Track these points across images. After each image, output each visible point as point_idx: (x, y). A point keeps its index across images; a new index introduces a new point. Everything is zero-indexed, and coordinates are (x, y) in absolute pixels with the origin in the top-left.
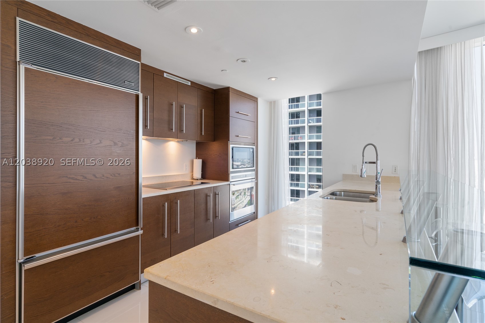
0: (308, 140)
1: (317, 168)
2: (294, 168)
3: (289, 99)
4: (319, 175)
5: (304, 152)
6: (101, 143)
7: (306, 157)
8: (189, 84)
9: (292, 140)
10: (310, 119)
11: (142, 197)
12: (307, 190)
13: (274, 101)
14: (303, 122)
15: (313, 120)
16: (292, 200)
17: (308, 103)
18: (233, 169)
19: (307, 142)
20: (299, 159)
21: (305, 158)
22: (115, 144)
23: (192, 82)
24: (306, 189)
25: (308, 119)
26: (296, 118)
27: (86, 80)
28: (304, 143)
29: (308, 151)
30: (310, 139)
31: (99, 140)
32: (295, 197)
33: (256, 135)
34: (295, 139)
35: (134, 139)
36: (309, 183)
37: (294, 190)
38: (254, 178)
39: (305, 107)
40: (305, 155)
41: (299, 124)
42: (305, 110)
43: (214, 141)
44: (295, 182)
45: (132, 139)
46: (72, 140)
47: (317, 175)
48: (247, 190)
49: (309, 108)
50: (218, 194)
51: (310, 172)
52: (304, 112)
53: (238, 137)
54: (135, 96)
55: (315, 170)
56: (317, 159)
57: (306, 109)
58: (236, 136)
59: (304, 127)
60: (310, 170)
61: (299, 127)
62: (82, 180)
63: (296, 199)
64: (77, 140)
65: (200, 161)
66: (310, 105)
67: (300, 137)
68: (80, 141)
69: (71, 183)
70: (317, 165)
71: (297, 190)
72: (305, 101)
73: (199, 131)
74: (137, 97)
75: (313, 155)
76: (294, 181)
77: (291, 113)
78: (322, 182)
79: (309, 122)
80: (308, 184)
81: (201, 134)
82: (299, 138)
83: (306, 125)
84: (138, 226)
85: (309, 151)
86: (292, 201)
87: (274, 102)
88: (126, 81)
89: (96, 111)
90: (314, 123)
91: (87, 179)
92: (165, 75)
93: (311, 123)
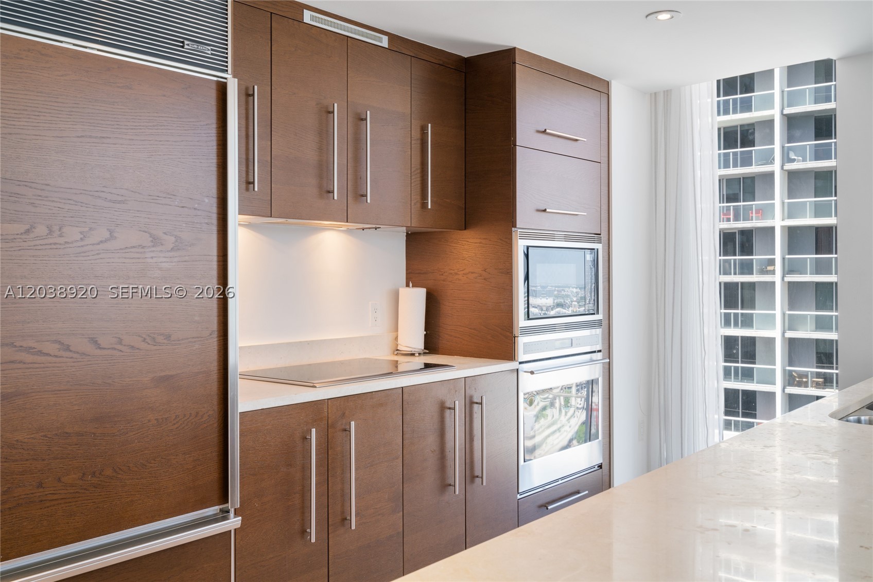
0: (783, 220)
1: (817, 316)
2: (736, 315)
3: (718, 82)
4: (825, 341)
5: (772, 262)
6: (112, 237)
7: (777, 278)
8: (385, 42)
9: (728, 220)
10: (790, 149)
11: (240, 411)
12: (784, 391)
13: (664, 91)
14: (768, 158)
15: (801, 152)
16: (728, 425)
17: (783, 92)
18: (528, 318)
19: (783, 227)
20: (752, 286)
21: (773, 283)
22: (156, 241)
23: (392, 37)
24: (777, 388)
25: (783, 147)
26: (741, 147)
27: (68, 43)
28: (772, 229)
29: (784, 259)
30: (790, 216)
31: (108, 229)
32: (739, 416)
33: (605, 207)
34: (737, 218)
35: (212, 224)
36: (788, 368)
37: (736, 391)
38: (600, 351)
39: (773, 108)
40: (773, 272)
41: (751, 165)
42: (773, 116)
43: (465, 229)
44: (740, 365)
45: (207, 224)
46: (27, 232)
47: (817, 341)
48: (574, 390)
49: (788, 111)
50: (481, 404)
51: (791, 328)
52: (770, 123)
53: (543, 213)
54: (214, 86)
55: (811, 324)
56: (818, 284)
57: (775, 113)
58: (538, 210)
59: (771, 175)
60: (791, 323)
61: (754, 177)
62: (56, 356)
63: (743, 422)
64: (41, 230)
65: (421, 293)
66: (791, 99)
67: (757, 212)
68: (51, 232)
69: (24, 363)
70: (818, 308)
71: (745, 393)
72: (773, 88)
73: (417, 197)
74: (222, 89)
75: (802, 272)
76: (738, 362)
77: (724, 128)
78: (835, 365)
79: (786, 159)
80: (784, 371)
81: (424, 205)
82: (754, 215)
83: (776, 167)
84: (228, 502)
85: (787, 256)
86: (731, 430)
87: (667, 93)
88: (186, 42)
89: (96, 137)
90: (804, 160)
91: (71, 351)
92: (307, 16)
93: (793, 161)
